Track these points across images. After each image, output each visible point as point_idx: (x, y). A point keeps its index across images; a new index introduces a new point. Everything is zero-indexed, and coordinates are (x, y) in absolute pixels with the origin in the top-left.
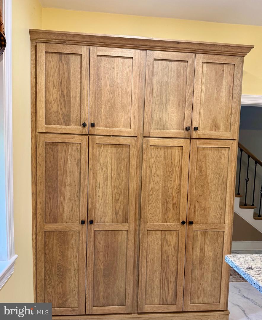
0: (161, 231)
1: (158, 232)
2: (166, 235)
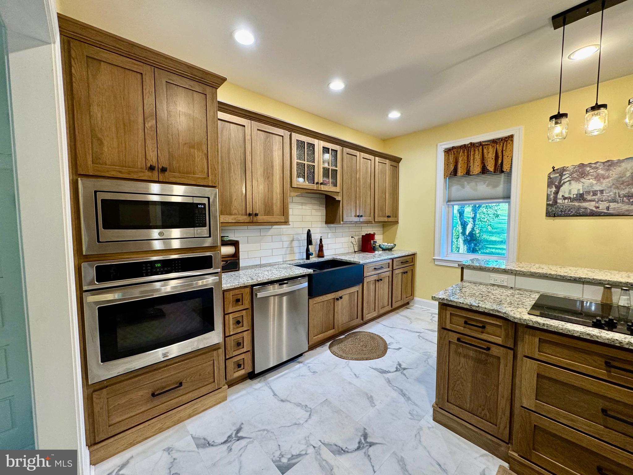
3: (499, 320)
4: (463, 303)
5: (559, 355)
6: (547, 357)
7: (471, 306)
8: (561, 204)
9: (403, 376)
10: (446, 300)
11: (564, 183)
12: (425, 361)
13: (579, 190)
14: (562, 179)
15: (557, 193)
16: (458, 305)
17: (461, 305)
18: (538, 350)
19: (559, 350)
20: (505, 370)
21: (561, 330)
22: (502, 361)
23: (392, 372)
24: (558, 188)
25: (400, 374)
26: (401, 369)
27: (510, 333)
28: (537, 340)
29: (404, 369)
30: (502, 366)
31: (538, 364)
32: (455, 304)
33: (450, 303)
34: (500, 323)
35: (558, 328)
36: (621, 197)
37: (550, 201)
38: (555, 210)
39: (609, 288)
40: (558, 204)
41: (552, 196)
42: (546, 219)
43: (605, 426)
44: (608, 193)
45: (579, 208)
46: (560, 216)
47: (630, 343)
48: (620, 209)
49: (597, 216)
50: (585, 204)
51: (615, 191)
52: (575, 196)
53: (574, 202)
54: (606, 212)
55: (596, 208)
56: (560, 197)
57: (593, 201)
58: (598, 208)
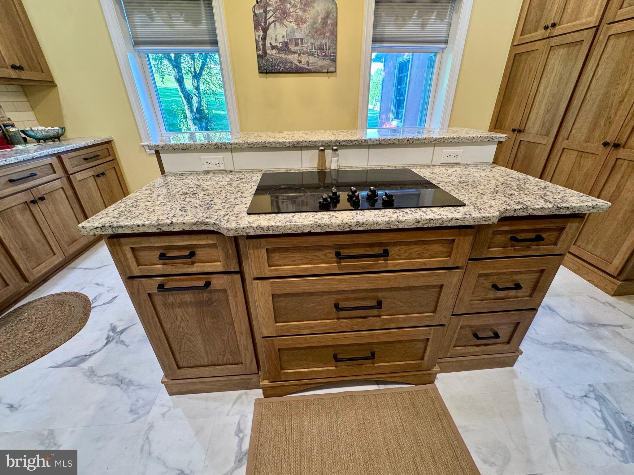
0: (577, 152)
1: (575, 151)
3: (209, 236)
5: (291, 263)
9: (119, 346)
11: (270, 24)
13: (283, 36)
14: (267, 18)
15: (264, 39)
18: (267, 266)
19: (290, 255)
20: (236, 301)
21: (290, 229)
22: (230, 293)
23: (100, 350)
24: (265, 31)
25: (115, 344)
26: (115, 335)
27: (230, 251)
28: (264, 251)
29: (122, 331)
30: (231, 299)
31: (271, 283)
34: (213, 240)
35: (286, 227)
36: (316, 50)
37: (260, 50)
38: (265, 64)
39: (323, 150)
40: (268, 56)
41: (260, 44)
42: (259, 77)
43: (338, 319)
44: (307, 43)
45: (287, 61)
46: (271, 72)
47: (358, 224)
48: (316, 64)
49: (300, 73)
50: (290, 57)
51: (312, 41)
52: (281, 45)
53: (281, 54)
54: (307, 67)
55: (299, 63)
56: (268, 45)
57: (296, 53)
58: (300, 62)
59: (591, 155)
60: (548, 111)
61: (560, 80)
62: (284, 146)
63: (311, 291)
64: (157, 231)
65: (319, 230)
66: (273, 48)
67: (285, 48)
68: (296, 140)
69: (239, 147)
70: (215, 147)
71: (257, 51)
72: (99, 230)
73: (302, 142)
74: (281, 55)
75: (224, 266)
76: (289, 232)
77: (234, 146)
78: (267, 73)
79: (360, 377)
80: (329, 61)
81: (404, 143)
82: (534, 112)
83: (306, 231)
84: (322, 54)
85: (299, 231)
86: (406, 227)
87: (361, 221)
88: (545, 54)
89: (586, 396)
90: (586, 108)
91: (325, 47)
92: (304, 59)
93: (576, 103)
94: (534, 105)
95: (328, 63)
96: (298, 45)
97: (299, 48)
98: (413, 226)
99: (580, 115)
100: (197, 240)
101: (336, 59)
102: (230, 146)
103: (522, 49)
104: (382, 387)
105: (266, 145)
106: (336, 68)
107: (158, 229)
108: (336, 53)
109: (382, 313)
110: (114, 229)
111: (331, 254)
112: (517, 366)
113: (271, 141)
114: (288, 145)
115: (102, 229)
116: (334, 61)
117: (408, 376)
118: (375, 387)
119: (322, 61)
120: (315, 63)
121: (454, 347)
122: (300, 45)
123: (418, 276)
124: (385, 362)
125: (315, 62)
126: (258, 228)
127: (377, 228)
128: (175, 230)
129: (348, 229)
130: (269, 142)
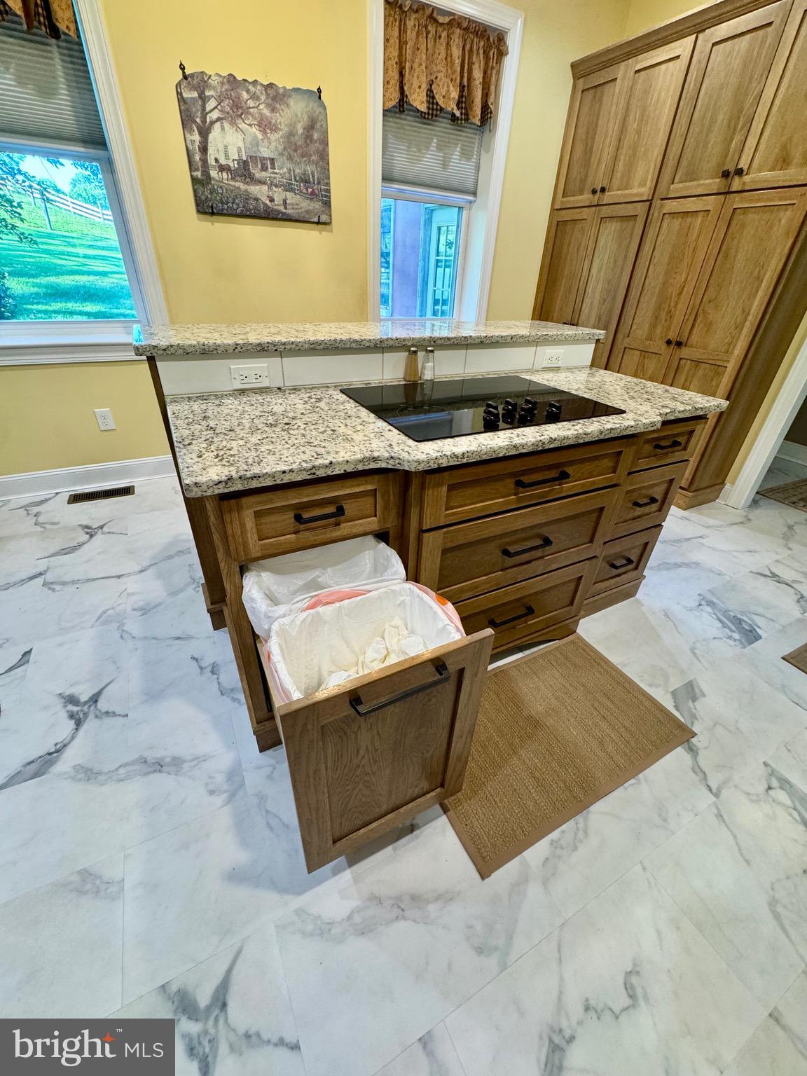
0: (640, 352)
1: (637, 351)
2: (644, 357)
3: (369, 478)
4: (291, 471)
5: (468, 502)
6: (454, 514)
7: (314, 471)
8: (217, 181)
9: (109, 721)
10: (239, 482)
11: (212, 123)
12: (122, 637)
13: (239, 150)
14: (208, 109)
15: (204, 149)
16: (279, 482)
17: (287, 479)
18: (445, 509)
19: (469, 492)
21: (486, 454)
23: (73, 738)
24: (204, 133)
25: (96, 720)
26: (85, 708)
27: (392, 498)
28: (445, 489)
29: (95, 699)
31: (445, 533)
32: (268, 482)
33: (255, 484)
34: (372, 483)
35: (482, 453)
36: (297, 182)
37: (197, 170)
38: (209, 196)
39: (415, 352)
40: (213, 182)
41: (197, 157)
42: (198, 219)
43: (502, 570)
44: (281, 168)
45: (248, 197)
46: (221, 214)
47: (552, 440)
48: (299, 207)
49: (273, 219)
50: (254, 190)
51: (289, 165)
52: (236, 166)
53: (237, 181)
54: (284, 211)
55: (270, 201)
56: (211, 162)
57: (264, 183)
58: (272, 200)
59: (654, 355)
60: (605, 301)
61: (615, 262)
62: (362, 346)
63: (484, 537)
64: (309, 477)
65: (514, 452)
66: (222, 168)
67: (244, 170)
68: (379, 337)
69: (297, 348)
70: (259, 348)
71: (191, 170)
72: (221, 486)
73: (387, 340)
74: (237, 184)
75: (379, 522)
76: (484, 457)
77: (288, 347)
78: (213, 214)
79: (511, 645)
80: (320, 203)
81: (508, 341)
82: (587, 301)
83: (501, 455)
84: (307, 190)
85: (494, 456)
86: (591, 439)
87: (553, 437)
88: (596, 224)
89: (700, 605)
90: (645, 299)
91: (311, 180)
92: (279, 195)
93: (634, 293)
94: (587, 293)
95: (318, 207)
96: (267, 168)
97: (269, 175)
98: (597, 439)
99: (640, 307)
100: (352, 486)
101: (330, 201)
102: (283, 347)
103: (567, 216)
104: (527, 652)
105: (337, 344)
106: (331, 216)
107: (311, 474)
108: (328, 191)
109: (545, 554)
110: (246, 482)
111: (510, 483)
112: (639, 595)
113: (344, 338)
114: (368, 344)
115: (227, 484)
116: (327, 204)
117: (554, 629)
118: (520, 655)
119: (308, 202)
120: (297, 204)
121: (594, 584)
122: (270, 170)
123: (586, 500)
124: (538, 617)
125: (297, 202)
126: (452, 456)
127: (567, 444)
128: (333, 473)
129: (541, 448)
130: (341, 341)
